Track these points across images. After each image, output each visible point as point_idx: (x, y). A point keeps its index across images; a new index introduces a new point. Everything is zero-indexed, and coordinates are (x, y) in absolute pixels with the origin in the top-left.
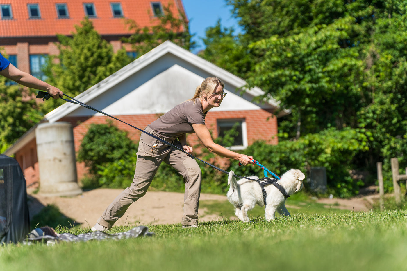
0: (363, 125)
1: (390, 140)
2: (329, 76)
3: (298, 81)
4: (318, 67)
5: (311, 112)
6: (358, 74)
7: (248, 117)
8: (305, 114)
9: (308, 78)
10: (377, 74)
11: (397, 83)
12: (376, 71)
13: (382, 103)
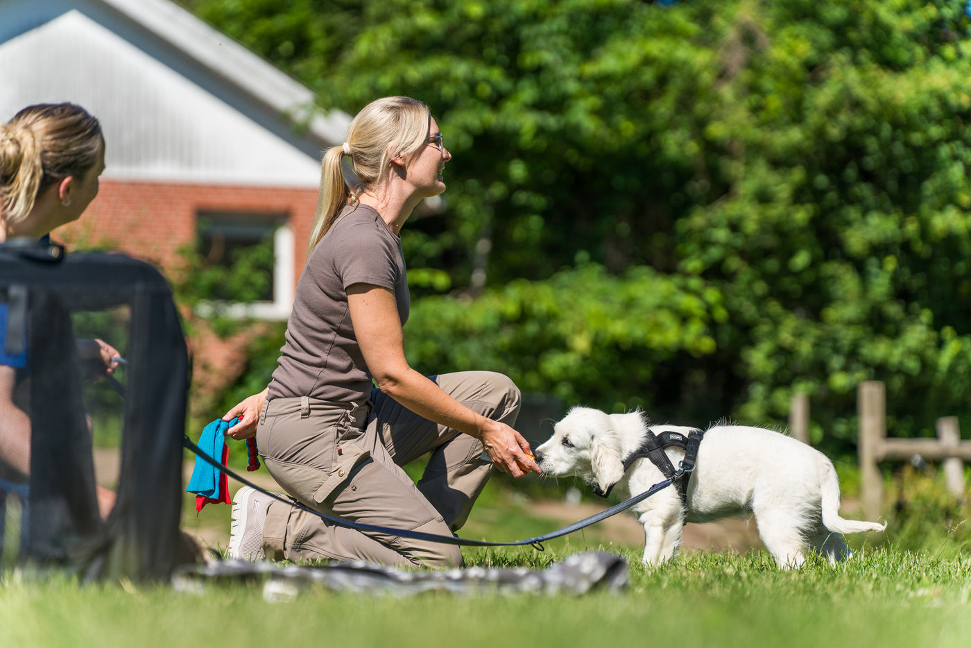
0: (693, 264)
1: (776, 323)
2: (599, 93)
3: (496, 101)
4: (565, 59)
5: (526, 210)
6: (691, 93)
7: (301, 209)
8: (505, 212)
9: (528, 92)
10: (754, 99)
11: (820, 134)
12: (753, 89)
13: (763, 198)
